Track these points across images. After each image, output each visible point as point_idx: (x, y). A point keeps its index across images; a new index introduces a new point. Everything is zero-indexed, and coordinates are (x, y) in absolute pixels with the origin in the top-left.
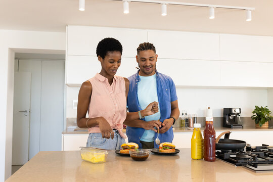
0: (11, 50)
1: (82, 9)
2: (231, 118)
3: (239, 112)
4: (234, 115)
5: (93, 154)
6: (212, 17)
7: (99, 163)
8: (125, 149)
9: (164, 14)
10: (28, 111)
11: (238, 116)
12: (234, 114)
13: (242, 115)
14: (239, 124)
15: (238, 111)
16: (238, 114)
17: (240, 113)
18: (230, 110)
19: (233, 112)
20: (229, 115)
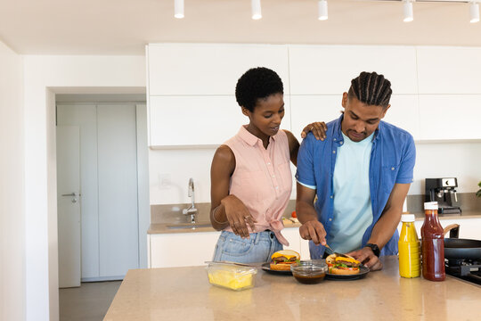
0: (50, 90)
1: (179, 15)
2: (440, 196)
3: (454, 185)
4: (446, 191)
5: (232, 275)
6: (409, 19)
7: (243, 289)
8: (278, 262)
9: (324, 18)
10: (77, 194)
11: (452, 192)
12: (445, 188)
13: (459, 190)
14: (454, 205)
15: (452, 183)
16: (453, 188)
17: (457, 186)
18: (439, 181)
19: (444, 185)
20: (437, 191)
